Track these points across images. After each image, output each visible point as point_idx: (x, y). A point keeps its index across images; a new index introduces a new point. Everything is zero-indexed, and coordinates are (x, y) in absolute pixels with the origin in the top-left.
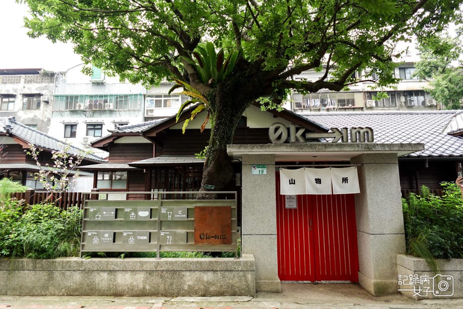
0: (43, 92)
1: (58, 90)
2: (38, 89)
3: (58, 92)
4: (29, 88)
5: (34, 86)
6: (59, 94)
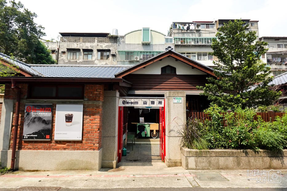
0: (111, 49)
1: (120, 47)
2: (107, 46)
3: (120, 49)
4: (101, 46)
5: (104, 44)
6: (121, 50)
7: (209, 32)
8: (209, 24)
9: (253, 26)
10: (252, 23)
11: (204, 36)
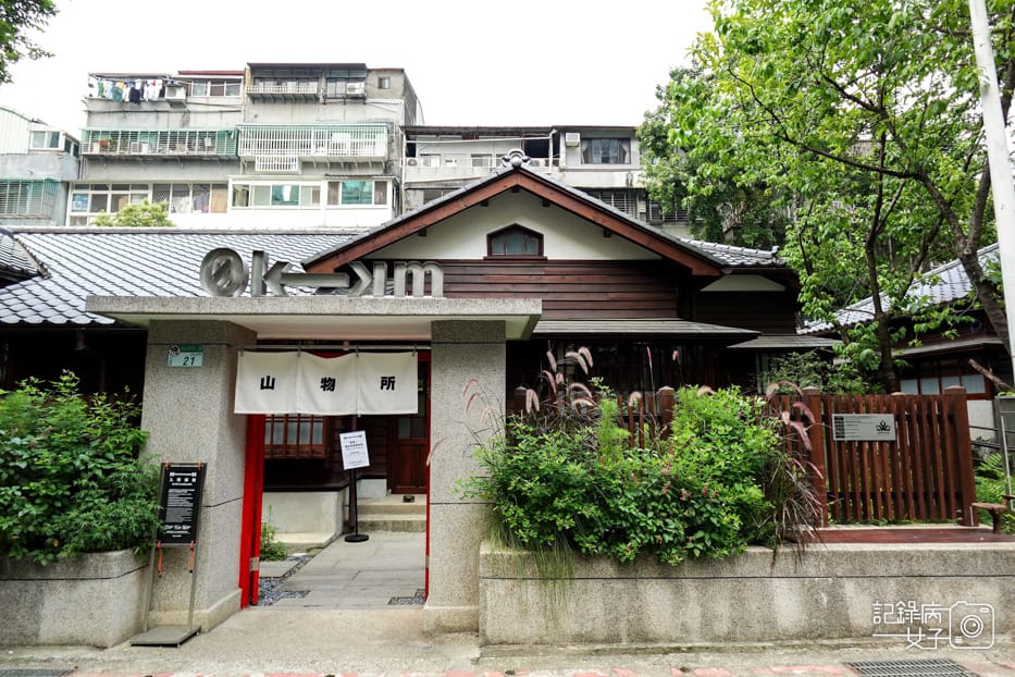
7: (218, 109)
8: (222, 81)
9: (387, 85)
10: (382, 76)
11: (199, 123)
